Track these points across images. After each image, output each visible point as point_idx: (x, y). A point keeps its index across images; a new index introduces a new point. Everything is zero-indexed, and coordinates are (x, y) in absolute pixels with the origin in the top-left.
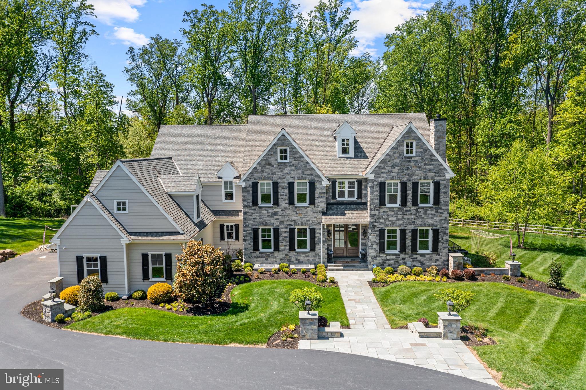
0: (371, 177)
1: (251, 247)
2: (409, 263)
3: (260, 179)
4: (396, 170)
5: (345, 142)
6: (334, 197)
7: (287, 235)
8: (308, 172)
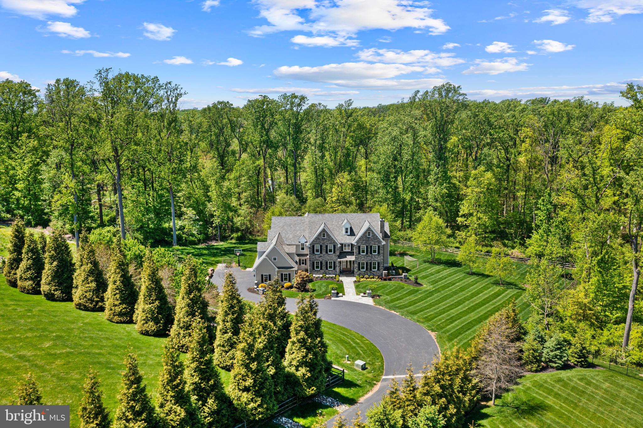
0: (356, 244)
1: (312, 268)
2: (369, 274)
3: (316, 244)
4: (364, 242)
5: (347, 229)
6: (342, 250)
7: (325, 264)
8: (333, 242)
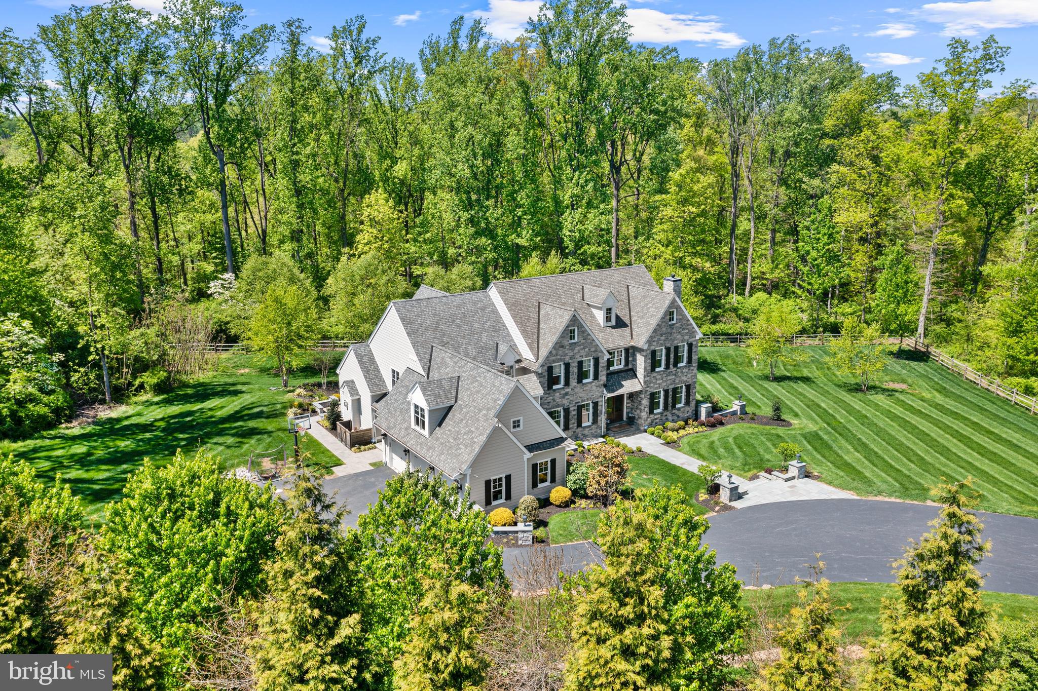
0: (641, 346)
2: (670, 418)
3: (554, 362)
4: (663, 338)
5: (608, 311)
6: (608, 367)
7: (575, 413)
8: (593, 349)
